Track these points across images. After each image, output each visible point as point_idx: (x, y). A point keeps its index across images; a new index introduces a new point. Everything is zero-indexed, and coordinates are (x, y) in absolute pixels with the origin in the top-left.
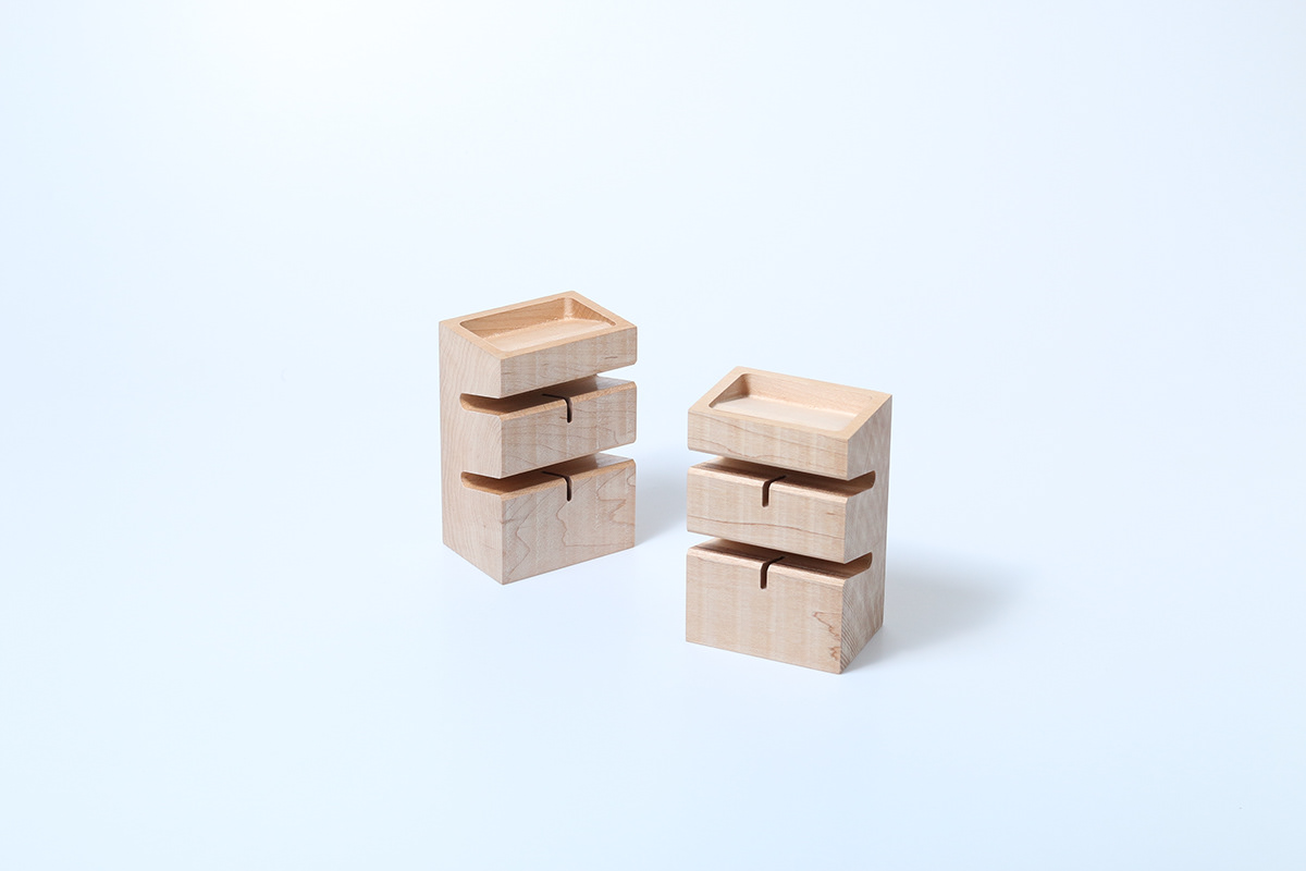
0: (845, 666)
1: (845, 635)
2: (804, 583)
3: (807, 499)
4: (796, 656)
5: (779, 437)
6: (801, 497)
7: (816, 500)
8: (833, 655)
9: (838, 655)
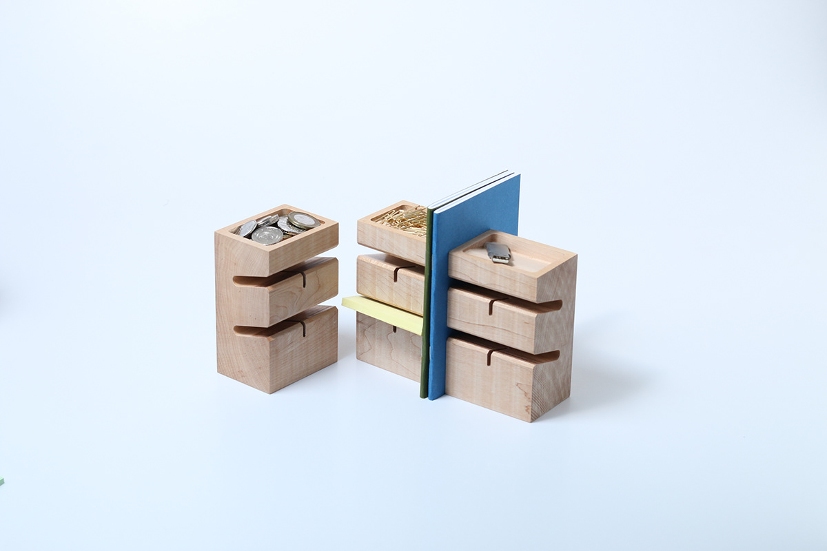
0: (535, 418)
1: (535, 399)
2: (511, 365)
3: (514, 312)
4: (506, 409)
5: (499, 273)
6: (510, 311)
7: (519, 314)
8: (527, 410)
9: (530, 411)
